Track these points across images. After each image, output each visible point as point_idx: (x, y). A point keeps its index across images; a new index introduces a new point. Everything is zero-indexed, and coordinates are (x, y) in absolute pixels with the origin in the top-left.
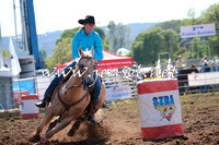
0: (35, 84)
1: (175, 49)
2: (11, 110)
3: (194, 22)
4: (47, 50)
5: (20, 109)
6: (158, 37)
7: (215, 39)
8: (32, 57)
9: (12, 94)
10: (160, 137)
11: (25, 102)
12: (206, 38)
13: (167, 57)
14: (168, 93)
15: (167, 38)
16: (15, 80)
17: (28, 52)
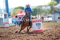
0: (8, 20)
1: (41, 12)
2: (2, 26)
3: (45, 6)
4: (11, 12)
5: (5, 26)
6: (37, 9)
7: (50, 10)
8: (7, 14)
9: (3, 22)
10: (37, 33)
11: (6, 24)
12: (48, 10)
13: (39, 14)
14: (39, 22)
15: (39, 9)
16: (4, 19)
17: (6, 12)
